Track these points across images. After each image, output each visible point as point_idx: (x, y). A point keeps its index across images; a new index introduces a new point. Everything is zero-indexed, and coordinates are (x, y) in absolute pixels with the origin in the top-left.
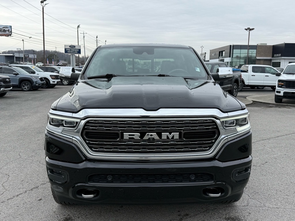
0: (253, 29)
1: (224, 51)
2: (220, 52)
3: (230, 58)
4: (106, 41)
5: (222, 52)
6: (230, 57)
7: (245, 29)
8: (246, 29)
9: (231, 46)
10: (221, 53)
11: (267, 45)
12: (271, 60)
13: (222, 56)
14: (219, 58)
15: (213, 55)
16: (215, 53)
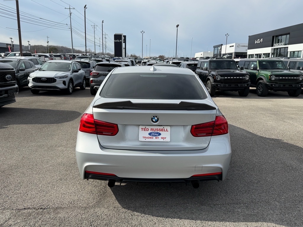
1: (289, 34)
4: (103, 22)
14: (272, 46)
15: (256, 43)
16: (262, 39)
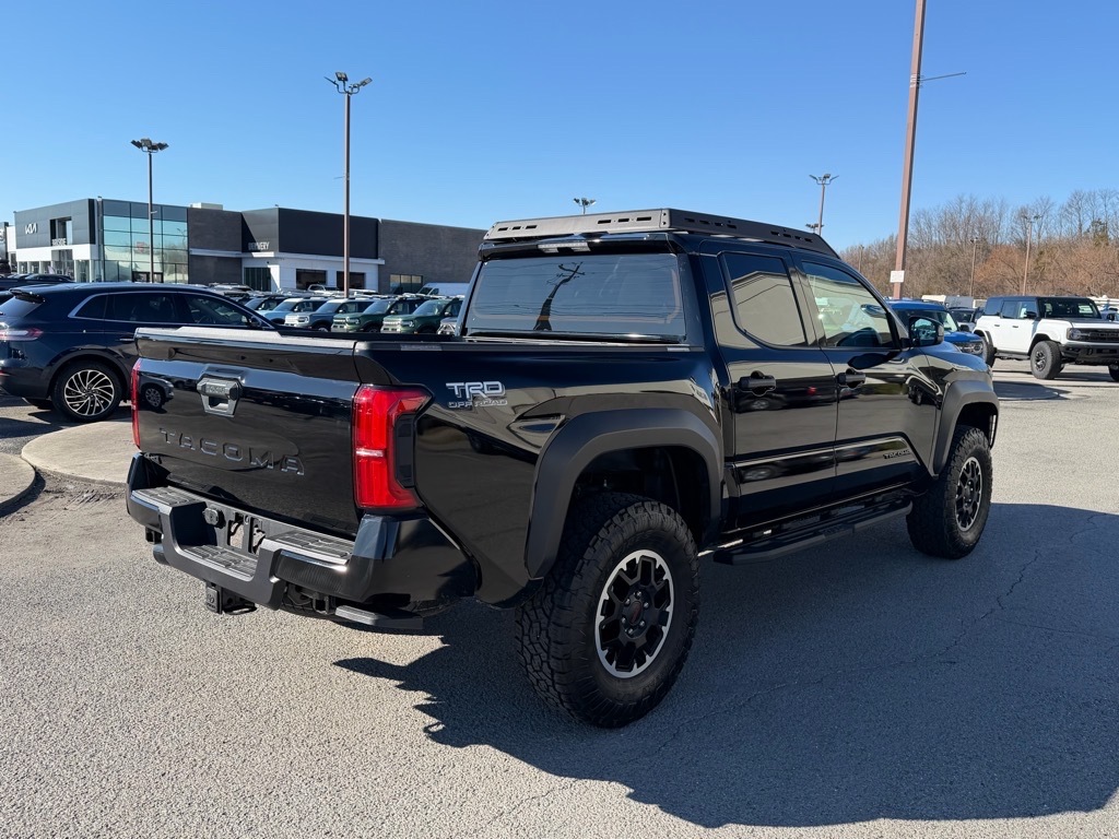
0: (162, 146)
1: (70, 219)
2: (53, 222)
3: (96, 246)
5: (63, 222)
6: (92, 241)
7: (134, 143)
8: (138, 145)
9: (91, 202)
10: (57, 228)
11: (226, 208)
12: (239, 261)
13: (64, 235)
15: (27, 233)
16: (35, 226)
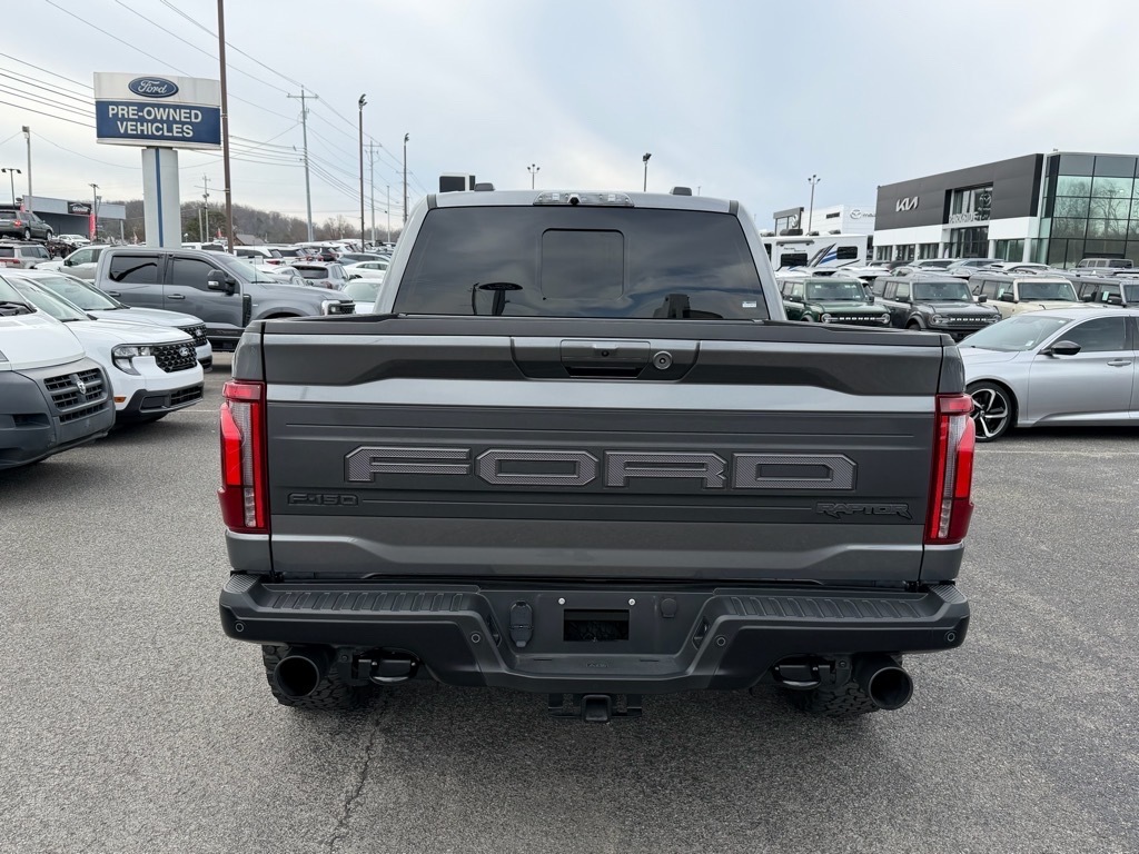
1: (991, 185)
2: (948, 193)
3: (1037, 219)
6: (1034, 214)
9: (1042, 155)
14: (946, 221)
15: (898, 210)
16: (915, 200)
